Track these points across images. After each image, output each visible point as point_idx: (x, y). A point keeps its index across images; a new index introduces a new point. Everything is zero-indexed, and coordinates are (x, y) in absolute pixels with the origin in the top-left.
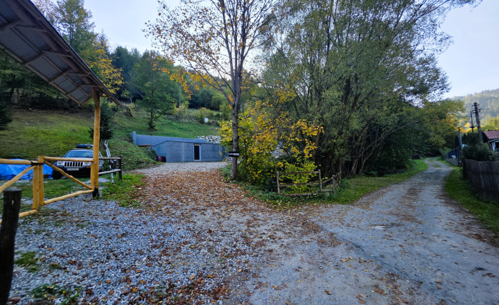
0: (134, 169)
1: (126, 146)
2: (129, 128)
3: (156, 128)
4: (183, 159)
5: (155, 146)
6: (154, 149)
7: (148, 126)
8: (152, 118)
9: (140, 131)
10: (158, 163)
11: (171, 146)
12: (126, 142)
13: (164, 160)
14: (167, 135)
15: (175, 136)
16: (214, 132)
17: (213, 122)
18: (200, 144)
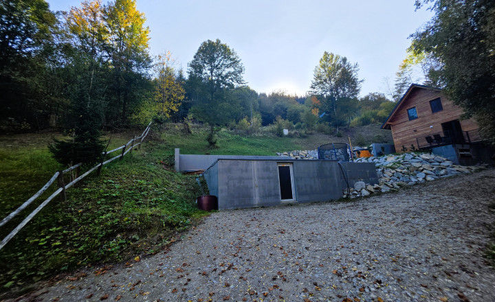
4: (257, 200)
5: (206, 172)
7: (207, 143)
11: (229, 170)
13: (213, 205)
15: (244, 154)
16: (299, 146)
17: (296, 133)
18: (292, 163)
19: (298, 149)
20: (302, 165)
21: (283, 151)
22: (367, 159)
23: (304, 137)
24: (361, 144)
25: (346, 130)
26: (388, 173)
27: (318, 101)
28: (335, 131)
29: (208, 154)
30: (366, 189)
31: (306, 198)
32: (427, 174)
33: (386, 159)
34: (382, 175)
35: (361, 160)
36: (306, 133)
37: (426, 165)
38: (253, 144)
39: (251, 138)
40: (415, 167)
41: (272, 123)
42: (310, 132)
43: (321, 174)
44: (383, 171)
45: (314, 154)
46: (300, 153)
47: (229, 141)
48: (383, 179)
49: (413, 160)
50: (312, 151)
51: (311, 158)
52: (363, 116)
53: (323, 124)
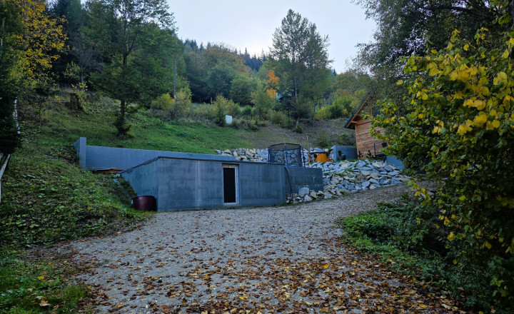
0: (69, 238)
1: (58, 171)
2: (73, 132)
3: (131, 133)
4: (199, 202)
5: (129, 171)
6: (127, 177)
7: (115, 129)
8: (123, 111)
9: (96, 139)
10: (138, 215)
11: (170, 170)
12: (61, 162)
13: (152, 205)
14: (156, 147)
15: (172, 149)
16: (247, 142)
17: (243, 123)
18: (238, 165)
19: (244, 146)
20: (247, 167)
21: (224, 147)
22: (322, 164)
23: (254, 130)
24: (323, 145)
25: (310, 124)
26: (335, 180)
27: (277, 78)
28: (295, 123)
29: (121, 147)
30: (309, 195)
31: (249, 202)
32: (371, 183)
33: (340, 166)
34: (328, 182)
35: (316, 165)
36: (256, 124)
37: (374, 174)
38: (181, 135)
39: (178, 124)
40: (363, 175)
41: (208, 102)
42: (262, 122)
43: (266, 178)
44: (331, 178)
45: (262, 155)
46: (247, 152)
47: (145, 128)
48: (329, 187)
49: (365, 168)
50: (262, 151)
51: (259, 161)
52: (334, 105)
53: (280, 113)
